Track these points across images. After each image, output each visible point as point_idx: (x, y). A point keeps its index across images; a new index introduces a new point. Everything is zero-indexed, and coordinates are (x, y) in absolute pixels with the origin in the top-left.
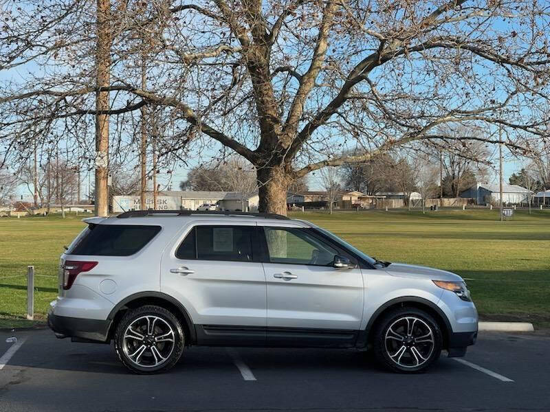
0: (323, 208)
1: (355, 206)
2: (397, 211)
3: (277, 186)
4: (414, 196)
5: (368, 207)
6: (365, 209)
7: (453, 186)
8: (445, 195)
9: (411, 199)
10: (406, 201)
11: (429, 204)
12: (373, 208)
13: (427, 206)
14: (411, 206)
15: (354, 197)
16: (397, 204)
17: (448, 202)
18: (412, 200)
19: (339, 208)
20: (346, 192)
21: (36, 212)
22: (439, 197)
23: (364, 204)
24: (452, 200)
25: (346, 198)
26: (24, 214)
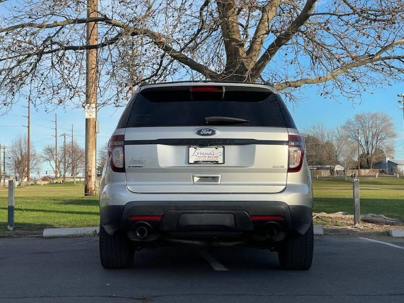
2: (325, 179)
4: (338, 168)
7: (368, 160)
8: (362, 167)
9: (335, 170)
10: (332, 171)
11: (349, 173)
13: (348, 175)
14: (336, 175)
16: (325, 173)
17: (364, 172)
18: (337, 171)
21: (55, 181)
22: (357, 168)
24: (367, 171)
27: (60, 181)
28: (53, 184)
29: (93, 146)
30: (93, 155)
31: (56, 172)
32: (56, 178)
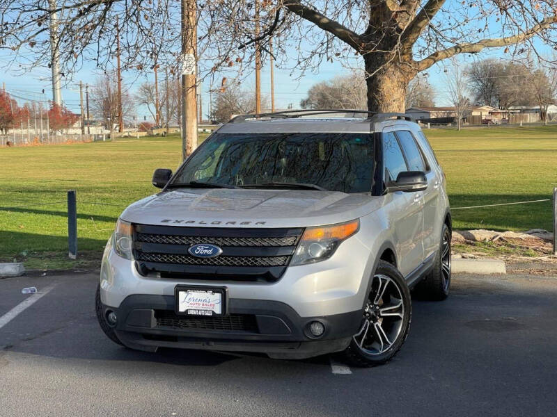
0: (450, 124)
1: (486, 122)
2: (532, 126)
3: (392, 82)
4: (552, 109)
5: (500, 123)
6: (496, 125)
9: (548, 112)
10: (543, 114)
12: (505, 123)
14: (547, 121)
15: (484, 112)
16: (532, 118)
18: (549, 114)
19: (468, 124)
20: (476, 106)
21: (155, 132)
23: (496, 119)
25: (475, 113)
26: (144, 134)
27: (162, 131)
28: (153, 136)
29: (193, 114)
30: (193, 126)
31: (157, 120)
32: (157, 127)
